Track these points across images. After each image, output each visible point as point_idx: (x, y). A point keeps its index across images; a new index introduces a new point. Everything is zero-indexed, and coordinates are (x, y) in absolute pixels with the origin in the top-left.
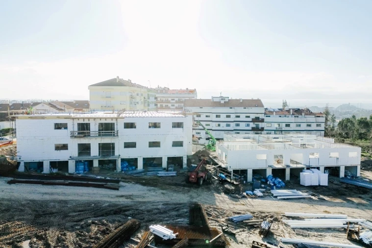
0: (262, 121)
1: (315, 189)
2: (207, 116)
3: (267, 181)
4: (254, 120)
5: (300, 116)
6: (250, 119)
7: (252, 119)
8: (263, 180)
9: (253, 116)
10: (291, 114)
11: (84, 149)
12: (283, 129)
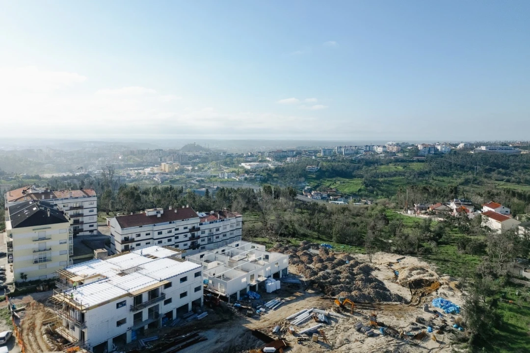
0: (198, 229)
1: (276, 293)
2: (147, 234)
3: (248, 296)
4: (191, 231)
5: (225, 219)
6: (187, 230)
7: (190, 229)
8: (246, 296)
9: (190, 227)
10: (219, 218)
11: (138, 317)
12: (214, 234)
